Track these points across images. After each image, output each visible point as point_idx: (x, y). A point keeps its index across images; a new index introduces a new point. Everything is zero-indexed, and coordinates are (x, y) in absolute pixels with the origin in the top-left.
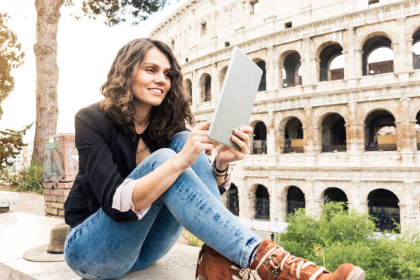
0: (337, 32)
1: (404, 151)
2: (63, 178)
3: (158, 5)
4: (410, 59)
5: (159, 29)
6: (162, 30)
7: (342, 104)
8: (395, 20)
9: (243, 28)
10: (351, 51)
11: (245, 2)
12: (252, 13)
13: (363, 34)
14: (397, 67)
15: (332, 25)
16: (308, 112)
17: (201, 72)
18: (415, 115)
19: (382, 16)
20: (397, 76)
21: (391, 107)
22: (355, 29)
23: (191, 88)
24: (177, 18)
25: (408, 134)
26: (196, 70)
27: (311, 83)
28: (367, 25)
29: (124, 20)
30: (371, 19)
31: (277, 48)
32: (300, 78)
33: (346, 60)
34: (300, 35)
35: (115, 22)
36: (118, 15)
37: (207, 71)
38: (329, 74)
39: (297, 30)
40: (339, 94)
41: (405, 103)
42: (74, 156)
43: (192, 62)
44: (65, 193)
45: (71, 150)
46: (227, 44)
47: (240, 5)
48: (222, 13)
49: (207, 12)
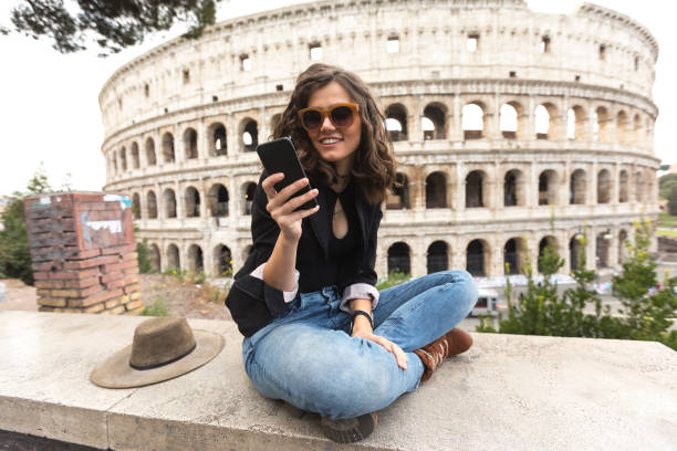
3: (135, 38)
5: (127, 69)
6: (132, 71)
9: (233, 83)
11: (233, 56)
12: (242, 69)
17: (185, 127)
23: (173, 144)
24: (152, 60)
26: (179, 123)
29: (84, 48)
31: (270, 110)
35: (70, 48)
36: (74, 39)
37: (192, 125)
42: (89, 224)
43: (173, 114)
44: (82, 275)
45: (84, 215)
46: (215, 98)
47: (228, 58)
48: (208, 63)
49: (190, 59)
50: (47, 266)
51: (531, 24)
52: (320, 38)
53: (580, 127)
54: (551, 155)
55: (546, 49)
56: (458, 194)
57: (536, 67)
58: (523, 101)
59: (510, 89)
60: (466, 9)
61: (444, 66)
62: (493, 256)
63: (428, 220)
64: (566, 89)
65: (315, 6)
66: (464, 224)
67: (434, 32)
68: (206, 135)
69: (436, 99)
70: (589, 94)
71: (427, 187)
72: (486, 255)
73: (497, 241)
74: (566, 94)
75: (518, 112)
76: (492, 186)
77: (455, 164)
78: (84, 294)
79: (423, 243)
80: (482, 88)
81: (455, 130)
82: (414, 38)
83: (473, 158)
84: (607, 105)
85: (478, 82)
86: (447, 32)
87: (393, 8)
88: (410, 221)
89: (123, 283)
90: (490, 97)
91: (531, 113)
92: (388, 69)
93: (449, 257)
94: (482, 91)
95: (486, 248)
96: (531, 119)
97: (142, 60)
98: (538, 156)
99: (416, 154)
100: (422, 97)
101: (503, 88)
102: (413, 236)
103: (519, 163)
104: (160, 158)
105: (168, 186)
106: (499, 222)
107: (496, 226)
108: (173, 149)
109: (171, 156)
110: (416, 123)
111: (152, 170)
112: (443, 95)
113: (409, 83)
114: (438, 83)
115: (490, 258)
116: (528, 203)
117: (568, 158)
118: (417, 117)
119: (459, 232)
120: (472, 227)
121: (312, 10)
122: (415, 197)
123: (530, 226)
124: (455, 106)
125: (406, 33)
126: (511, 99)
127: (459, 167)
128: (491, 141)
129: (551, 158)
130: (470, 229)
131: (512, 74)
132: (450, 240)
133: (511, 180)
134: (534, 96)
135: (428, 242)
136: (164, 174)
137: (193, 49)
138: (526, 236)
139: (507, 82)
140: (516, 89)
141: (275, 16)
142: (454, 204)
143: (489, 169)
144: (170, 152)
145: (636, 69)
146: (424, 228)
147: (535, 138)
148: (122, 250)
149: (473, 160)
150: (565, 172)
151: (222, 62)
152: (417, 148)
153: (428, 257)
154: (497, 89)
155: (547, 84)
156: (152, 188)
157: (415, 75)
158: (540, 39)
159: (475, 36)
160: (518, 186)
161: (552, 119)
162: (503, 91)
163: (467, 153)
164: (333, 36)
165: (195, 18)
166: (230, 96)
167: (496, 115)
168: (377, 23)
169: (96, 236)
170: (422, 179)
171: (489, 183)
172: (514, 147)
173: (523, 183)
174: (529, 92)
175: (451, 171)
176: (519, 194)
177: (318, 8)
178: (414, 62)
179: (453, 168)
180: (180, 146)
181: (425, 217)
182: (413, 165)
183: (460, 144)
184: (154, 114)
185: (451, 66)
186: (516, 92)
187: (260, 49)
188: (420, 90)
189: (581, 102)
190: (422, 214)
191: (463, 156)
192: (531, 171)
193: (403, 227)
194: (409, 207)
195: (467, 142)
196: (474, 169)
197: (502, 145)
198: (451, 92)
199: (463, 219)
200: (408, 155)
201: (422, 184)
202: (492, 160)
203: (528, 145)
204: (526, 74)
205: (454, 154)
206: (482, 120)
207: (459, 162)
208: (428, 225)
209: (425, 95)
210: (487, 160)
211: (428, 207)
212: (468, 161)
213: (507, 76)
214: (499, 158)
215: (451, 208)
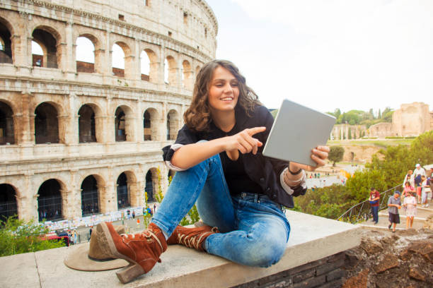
53: (172, 74)
54: (153, 96)
55: (147, 4)
56: (70, 128)
57: (140, 16)
58: (130, 43)
59: (119, 30)
62: (107, 189)
63: (39, 157)
64: (162, 41)
66: (77, 159)
69: (47, 23)
70: (178, 48)
71: (36, 118)
72: (101, 192)
73: (111, 176)
74: (163, 44)
75: (125, 53)
76: (105, 121)
77: (68, 95)
79: (33, 184)
80: (94, 23)
81: (67, 61)
83: (86, 91)
84: (190, 60)
85: (91, 17)
88: (15, 158)
90: (102, 33)
91: (137, 55)
93: (63, 194)
94: (94, 26)
95: (100, 183)
96: (136, 61)
98: (143, 95)
99: (24, 81)
100: (30, 17)
101: (113, 28)
102: (20, 176)
103: (128, 100)
106: (111, 157)
107: (110, 161)
110: (23, 44)
112: (55, 20)
114: (49, 7)
115: (104, 193)
116: (136, 138)
117: (165, 99)
118: (24, 38)
119: (72, 169)
120: (87, 163)
122: (22, 130)
123: (138, 160)
124: (67, 34)
126: (119, 39)
127: (72, 99)
128: (103, 76)
129: (153, 98)
130: (84, 164)
131: (121, 17)
132: (63, 178)
133: (121, 114)
134: (138, 41)
135: (39, 181)
138: (135, 169)
140: (125, 32)
142: (67, 138)
143: (101, 104)
145: (206, 36)
146: (34, 166)
147: (140, 78)
149: (86, 94)
150: (163, 111)
152: (24, 73)
153: (39, 198)
154: (108, 27)
155: (149, 33)
160: (127, 122)
161: (152, 64)
162: (113, 31)
163: (80, 85)
167: (107, 52)
170: (30, 110)
171: (102, 117)
172: (123, 85)
173: (132, 119)
174: (134, 37)
175: (63, 104)
176: (129, 130)
179: (66, 100)
181: (34, 153)
182: (19, 93)
183: (74, 75)
186: (125, 34)
188: (29, 9)
189: (173, 54)
190: (31, 151)
191: (76, 89)
192: (137, 109)
193: (7, 165)
194: (13, 142)
195: (80, 74)
196: (86, 103)
197: (113, 82)
198: (63, 20)
199: (76, 155)
200: (13, 80)
201: (30, 116)
202: (104, 95)
203: (134, 84)
204: (133, 20)
205: (67, 84)
206: (93, 54)
207: (72, 94)
208: (38, 162)
209: (33, 15)
210: (99, 95)
211: (37, 142)
212: (81, 93)
213: (116, 18)
214: (110, 94)
215: (63, 143)
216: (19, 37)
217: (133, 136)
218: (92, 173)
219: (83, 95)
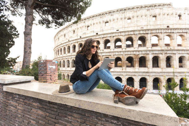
0: (109, 37)
1: (123, 67)
2: (46, 72)
3: (63, 24)
4: (125, 45)
6: (62, 31)
7: (109, 55)
8: (122, 35)
9: (85, 33)
10: (112, 42)
11: (86, 26)
12: (88, 29)
13: (115, 38)
14: (123, 47)
15: (108, 35)
16: (101, 57)
17: (73, 44)
18: (126, 59)
19: (119, 34)
20: (122, 49)
21: (121, 57)
22: (113, 36)
23: (70, 49)
24: (66, 28)
25: (124, 63)
27: (102, 49)
28: (116, 36)
29: (52, 27)
30: (117, 35)
32: (100, 48)
33: (111, 44)
34: (100, 37)
35: (49, 27)
36: (50, 25)
37: (75, 44)
38: (107, 47)
39: (99, 35)
40: (109, 53)
41: (124, 56)
42: (49, 66)
43: (70, 41)
44: (47, 77)
45: (49, 64)
46: (81, 37)
47: (84, 27)
48: (79, 29)
49: (75, 28)
50: (41, 74)
51: (174, 12)
52: (108, 20)
54: (183, 51)
55: (180, 19)
56: (150, 63)
57: (176, 24)
58: (172, 35)
59: (167, 31)
60: (152, 9)
61: (145, 26)
62: (162, 83)
63: (140, 71)
64: (188, 30)
65: (107, 12)
66: (152, 72)
67: (142, 16)
68: (78, 46)
69: (142, 35)
71: (139, 61)
75: (170, 38)
76: (162, 61)
77: (149, 54)
78: (47, 81)
79: (138, 78)
80: (157, 31)
81: (149, 44)
82: (135, 19)
83: (155, 52)
85: (156, 30)
86: (146, 16)
87: (129, 11)
88: (134, 71)
89: (54, 79)
90: (160, 34)
91: (175, 38)
92: (128, 27)
93: (147, 82)
94: (157, 32)
95: (160, 80)
96: (175, 40)
97: (64, 29)
98: (178, 51)
99: (136, 51)
101: (165, 31)
102: (135, 75)
104: (67, 52)
105: (68, 59)
106: (164, 72)
107: (164, 74)
108: (70, 50)
109: (69, 52)
110: (136, 42)
111: (64, 55)
112: (145, 34)
113: (134, 31)
114: (143, 30)
115: (161, 84)
116: (175, 67)
119: (150, 75)
120: (155, 74)
121: (106, 13)
122: (136, 64)
123: (176, 74)
124: (148, 37)
125: (133, 17)
126: (167, 34)
127: (150, 55)
128: (161, 47)
129: (183, 52)
130: (154, 74)
131: (168, 27)
132: (147, 77)
133: (168, 59)
134: (176, 33)
135: (140, 77)
136: (67, 56)
137: (76, 25)
138: (175, 77)
139: (166, 29)
140: (170, 31)
141: (97, 16)
142: (148, 66)
143: (160, 56)
144: (69, 51)
146: (138, 73)
147: (177, 46)
148: (55, 72)
149: (155, 53)
150: (188, 57)
151: (83, 28)
152: (136, 49)
153: (140, 82)
154: (163, 31)
155: (181, 29)
156: (64, 60)
157: (136, 29)
158: (177, 16)
159: (155, 16)
160: (171, 61)
161: (183, 40)
162: (165, 32)
163: (153, 51)
164: (112, 19)
165: (76, 19)
166: (84, 36)
167: (163, 39)
168: (124, 15)
169: (50, 69)
170: (138, 59)
171: (161, 60)
172: (169, 49)
173: (173, 60)
174: (174, 32)
175: (147, 56)
176: (172, 64)
177: (108, 13)
178: (135, 25)
179: (148, 55)
180: (71, 49)
181: (139, 70)
182: (135, 54)
183: (151, 48)
184: (66, 41)
185: (147, 25)
187: (92, 24)
188: (137, 33)
190: (138, 69)
191: (151, 52)
192: (176, 56)
193: (132, 72)
194: (133, 67)
195: (153, 47)
196: (155, 56)
197: (165, 48)
198: (147, 33)
199: (152, 71)
200: (133, 51)
201: (138, 60)
202: (161, 53)
203: (174, 48)
204: (173, 26)
205: (148, 51)
206: (157, 41)
207: (150, 53)
208: (139, 72)
209: (139, 34)
210: (160, 53)
211: (140, 67)
212: (153, 53)
213: (166, 27)
214: (164, 52)
215: (147, 67)
216: (135, 40)
217: (174, 66)
218: (157, 77)
219: (154, 54)
